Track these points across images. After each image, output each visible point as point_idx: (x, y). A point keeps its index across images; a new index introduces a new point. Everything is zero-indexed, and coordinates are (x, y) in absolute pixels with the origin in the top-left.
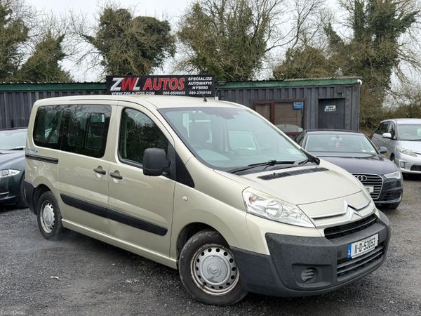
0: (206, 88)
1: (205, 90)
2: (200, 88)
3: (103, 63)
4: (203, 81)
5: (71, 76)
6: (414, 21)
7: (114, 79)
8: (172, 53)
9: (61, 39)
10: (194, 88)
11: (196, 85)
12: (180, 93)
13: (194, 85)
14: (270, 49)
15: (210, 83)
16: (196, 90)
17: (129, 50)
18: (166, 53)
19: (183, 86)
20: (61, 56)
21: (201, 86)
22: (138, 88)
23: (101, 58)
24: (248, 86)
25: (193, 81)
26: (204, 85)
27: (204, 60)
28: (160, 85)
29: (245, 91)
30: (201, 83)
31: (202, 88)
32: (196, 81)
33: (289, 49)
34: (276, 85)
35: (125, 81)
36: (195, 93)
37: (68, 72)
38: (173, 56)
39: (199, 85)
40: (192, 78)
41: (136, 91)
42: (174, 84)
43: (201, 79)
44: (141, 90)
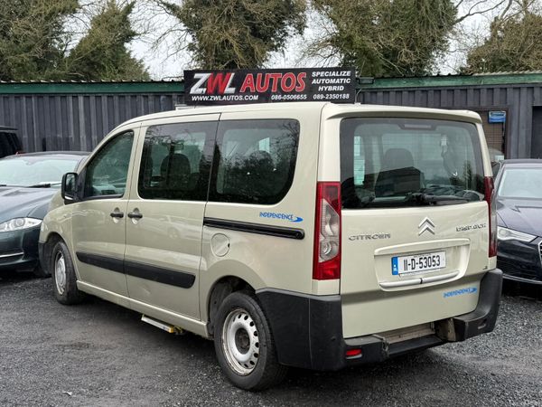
0: (341, 88)
1: (339, 92)
2: (330, 88)
3: (191, 47)
4: (336, 78)
5: (146, 67)
7: (196, 76)
8: (300, 28)
9: (129, 9)
10: (321, 88)
11: (325, 85)
12: (298, 97)
13: (321, 85)
14: (462, 19)
15: (347, 81)
16: (325, 93)
17: (231, 26)
18: (290, 29)
19: (303, 86)
20: (130, 36)
21: (333, 85)
22: (232, 90)
23: (189, 39)
24: (411, 84)
25: (319, 77)
26: (337, 85)
27: (350, 39)
28: (266, 84)
29: (405, 93)
30: (333, 81)
31: (335, 88)
32: (325, 77)
33: (496, 18)
34: (459, 82)
35: (212, 78)
36: (322, 97)
37: (141, 61)
38: (301, 33)
39: (329, 85)
40: (318, 73)
41: (229, 95)
42: (288, 82)
43: (334, 74)
44: (237, 92)
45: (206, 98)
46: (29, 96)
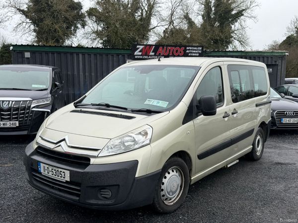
0: (198, 54)
2: (193, 55)
4: (196, 50)
6: (243, 15)
8: (83, 26)
10: (190, 54)
11: (191, 53)
13: (190, 53)
15: (200, 52)
18: (79, 26)
19: (183, 52)
21: (194, 53)
22: (153, 54)
25: (189, 50)
26: (196, 53)
28: (168, 51)
30: (194, 51)
32: (191, 50)
33: (166, 29)
35: (145, 48)
38: (84, 28)
39: (193, 53)
40: (189, 48)
41: (152, 56)
42: (177, 51)
43: (195, 48)
44: (155, 55)
45: (141, 57)
46: (53, 53)
